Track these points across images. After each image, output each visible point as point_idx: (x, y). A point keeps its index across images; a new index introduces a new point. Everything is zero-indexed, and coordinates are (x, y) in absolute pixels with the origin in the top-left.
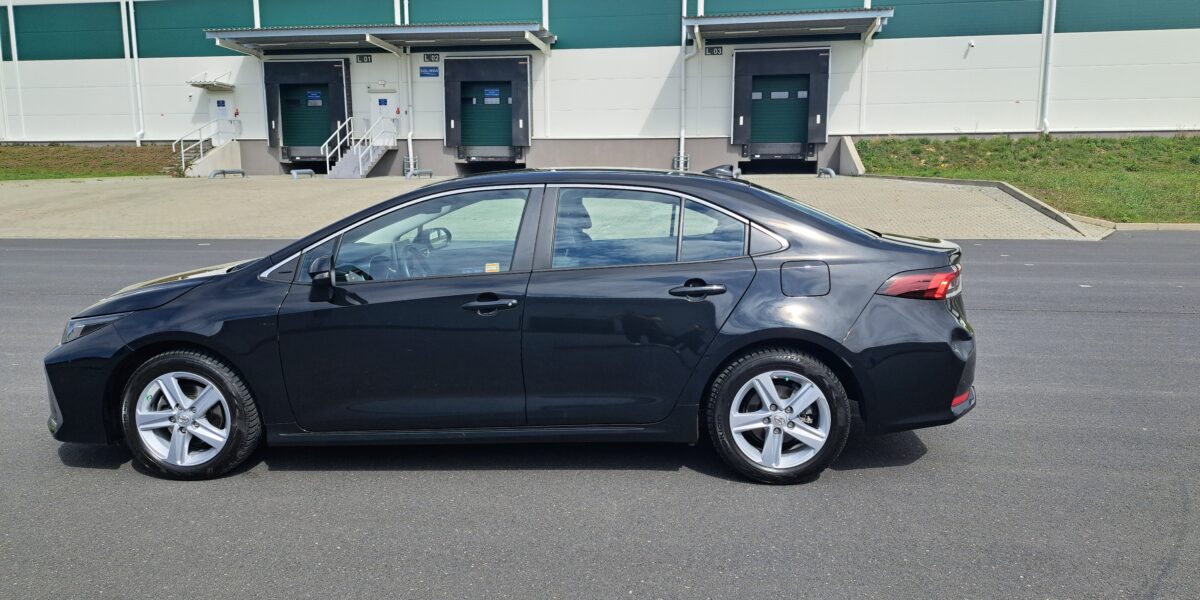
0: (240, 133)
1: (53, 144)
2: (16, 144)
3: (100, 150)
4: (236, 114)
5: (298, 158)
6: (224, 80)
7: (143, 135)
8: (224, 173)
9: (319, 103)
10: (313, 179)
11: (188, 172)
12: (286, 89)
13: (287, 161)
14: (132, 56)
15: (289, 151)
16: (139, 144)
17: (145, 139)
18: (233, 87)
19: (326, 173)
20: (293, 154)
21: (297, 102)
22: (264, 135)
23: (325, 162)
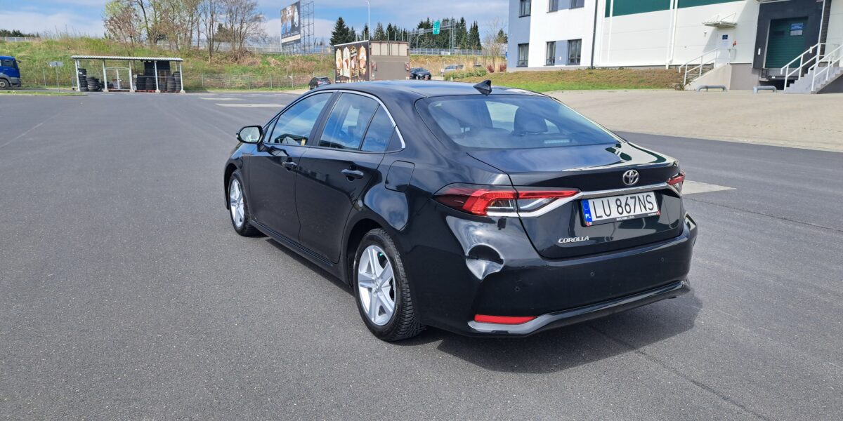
0: (734, 59)
1: (621, 68)
2: (603, 68)
3: (643, 72)
4: (735, 44)
5: (774, 77)
6: (729, 20)
7: (671, 62)
8: (707, 88)
9: (800, 33)
10: (775, 93)
11: (687, 87)
12: (775, 23)
13: (764, 80)
14: (674, 8)
15: (767, 72)
16: (667, 68)
17: (673, 64)
18: (735, 24)
19: (783, 89)
20: (770, 74)
21: (782, 33)
22: (751, 60)
23: (784, 80)
